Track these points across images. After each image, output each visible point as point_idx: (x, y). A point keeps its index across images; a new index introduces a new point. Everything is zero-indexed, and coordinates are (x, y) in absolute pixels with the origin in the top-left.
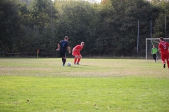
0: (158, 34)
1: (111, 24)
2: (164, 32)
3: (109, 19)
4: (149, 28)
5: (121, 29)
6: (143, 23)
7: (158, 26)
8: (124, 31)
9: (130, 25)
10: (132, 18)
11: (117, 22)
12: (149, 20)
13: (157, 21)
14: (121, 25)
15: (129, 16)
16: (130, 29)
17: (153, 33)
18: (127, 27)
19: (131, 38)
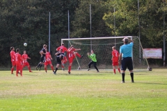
0: (79, 31)
1: (8, 18)
2: (88, 28)
3: (6, 12)
4: (65, 23)
5: (24, 25)
6: (56, 16)
7: (79, 20)
8: (27, 29)
9: (37, 19)
10: (40, 8)
11: (17, 15)
12: (65, 12)
13: (78, 11)
14: (23, 20)
15: (35, 5)
16: (37, 25)
17: (71, 30)
18: (32, 22)
19: (39, 39)
